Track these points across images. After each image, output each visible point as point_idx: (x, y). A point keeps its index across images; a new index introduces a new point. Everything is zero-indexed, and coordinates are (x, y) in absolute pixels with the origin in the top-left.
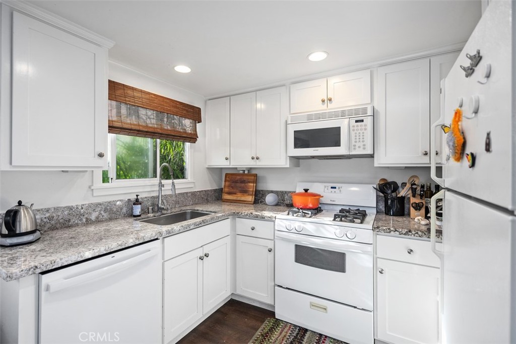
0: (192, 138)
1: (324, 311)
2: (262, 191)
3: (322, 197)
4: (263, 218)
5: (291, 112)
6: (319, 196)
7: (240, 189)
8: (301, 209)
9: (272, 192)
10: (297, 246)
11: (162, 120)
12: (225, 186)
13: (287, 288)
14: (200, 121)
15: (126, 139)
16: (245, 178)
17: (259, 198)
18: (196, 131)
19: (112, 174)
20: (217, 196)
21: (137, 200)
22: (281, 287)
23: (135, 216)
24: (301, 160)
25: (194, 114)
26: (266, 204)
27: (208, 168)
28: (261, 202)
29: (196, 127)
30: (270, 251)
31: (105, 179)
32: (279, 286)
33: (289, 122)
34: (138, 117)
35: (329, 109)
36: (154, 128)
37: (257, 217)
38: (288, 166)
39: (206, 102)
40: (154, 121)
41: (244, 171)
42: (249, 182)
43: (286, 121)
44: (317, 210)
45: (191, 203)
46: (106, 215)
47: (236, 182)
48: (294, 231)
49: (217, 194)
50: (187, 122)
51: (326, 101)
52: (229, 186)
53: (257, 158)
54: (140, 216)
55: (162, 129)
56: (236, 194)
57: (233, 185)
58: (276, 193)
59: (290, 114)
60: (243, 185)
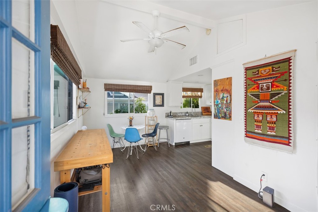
0: (201, 97)
7: (207, 111)
11: (193, 94)
14: (203, 92)
15: (185, 99)
18: (202, 95)
19: (182, 107)
21: (187, 112)
25: (201, 90)
31: (181, 108)
36: (191, 96)
39: (204, 86)
40: (191, 94)
42: (209, 109)
47: (205, 109)
50: (199, 93)
54: (188, 116)
55: (193, 96)
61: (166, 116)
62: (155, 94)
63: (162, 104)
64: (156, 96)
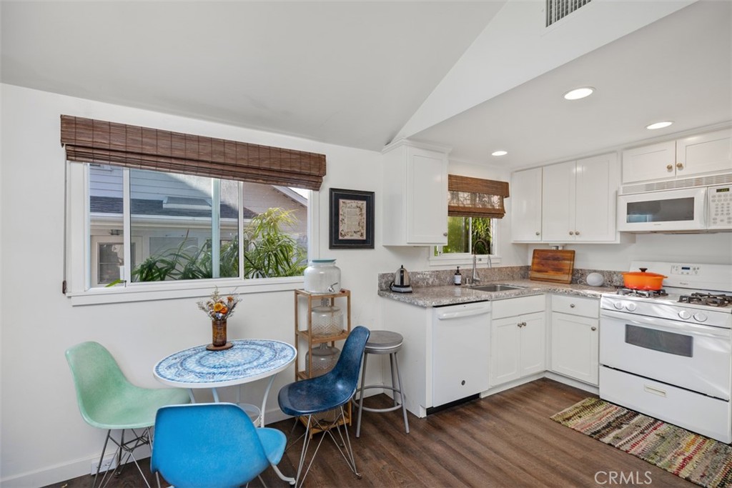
0: (500, 214)
1: (663, 395)
2: (581, 270)
3: (666, 277)
4: (585, 296)
5: (624, 182)
6: (663, 277)
7: (553, 267)
8: (635, 289)
9: (595, 271)
10: (627, 326)
11: (475, 200)
12: (533, 264)
13: (614, 369)
14: (507, 196)
16: (559, 255)
17: (577, 278)
18: (503, 206)
19: (440, 249)
20: (524, 273)
21: (458, 271)
22: (608, 367)
23: (456, 285)
24: (637, 236)
25: (502, 189)
26: (587, 285)
27: (514, 244)
28: (580, 282)
29: (503, 202)
30: (594, 330)
31: (436, 253)
32: (605, 366)
33: (621, 193)
34: (458, 199)
35: (679, 177)
36: (469, 208)
37: (578, 295)
38: (618, 242)
39: (512, 174)
40: (469, 202)
41: (558, 247)
42: (564, 259)
43: (617, 192)
44: (659, 292)
45: (498, 278)
46: (437, 282)
47: (547, 259)
48: (624, 310)
49: (522, 272)
50: (495, 199)
51: (674, 168)
52: (538, 264)
53: (577, 234)
54: (460, 284)
55: (475, 208)
56: (547, 272)
57: (543, 262)
58: (602, 272)
59: (622, 184)
60: (556, 262)
61: (380, 286)
62: (338, 196)
63: (364, 238)
64: (341, 201)
